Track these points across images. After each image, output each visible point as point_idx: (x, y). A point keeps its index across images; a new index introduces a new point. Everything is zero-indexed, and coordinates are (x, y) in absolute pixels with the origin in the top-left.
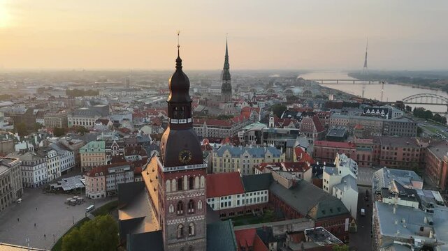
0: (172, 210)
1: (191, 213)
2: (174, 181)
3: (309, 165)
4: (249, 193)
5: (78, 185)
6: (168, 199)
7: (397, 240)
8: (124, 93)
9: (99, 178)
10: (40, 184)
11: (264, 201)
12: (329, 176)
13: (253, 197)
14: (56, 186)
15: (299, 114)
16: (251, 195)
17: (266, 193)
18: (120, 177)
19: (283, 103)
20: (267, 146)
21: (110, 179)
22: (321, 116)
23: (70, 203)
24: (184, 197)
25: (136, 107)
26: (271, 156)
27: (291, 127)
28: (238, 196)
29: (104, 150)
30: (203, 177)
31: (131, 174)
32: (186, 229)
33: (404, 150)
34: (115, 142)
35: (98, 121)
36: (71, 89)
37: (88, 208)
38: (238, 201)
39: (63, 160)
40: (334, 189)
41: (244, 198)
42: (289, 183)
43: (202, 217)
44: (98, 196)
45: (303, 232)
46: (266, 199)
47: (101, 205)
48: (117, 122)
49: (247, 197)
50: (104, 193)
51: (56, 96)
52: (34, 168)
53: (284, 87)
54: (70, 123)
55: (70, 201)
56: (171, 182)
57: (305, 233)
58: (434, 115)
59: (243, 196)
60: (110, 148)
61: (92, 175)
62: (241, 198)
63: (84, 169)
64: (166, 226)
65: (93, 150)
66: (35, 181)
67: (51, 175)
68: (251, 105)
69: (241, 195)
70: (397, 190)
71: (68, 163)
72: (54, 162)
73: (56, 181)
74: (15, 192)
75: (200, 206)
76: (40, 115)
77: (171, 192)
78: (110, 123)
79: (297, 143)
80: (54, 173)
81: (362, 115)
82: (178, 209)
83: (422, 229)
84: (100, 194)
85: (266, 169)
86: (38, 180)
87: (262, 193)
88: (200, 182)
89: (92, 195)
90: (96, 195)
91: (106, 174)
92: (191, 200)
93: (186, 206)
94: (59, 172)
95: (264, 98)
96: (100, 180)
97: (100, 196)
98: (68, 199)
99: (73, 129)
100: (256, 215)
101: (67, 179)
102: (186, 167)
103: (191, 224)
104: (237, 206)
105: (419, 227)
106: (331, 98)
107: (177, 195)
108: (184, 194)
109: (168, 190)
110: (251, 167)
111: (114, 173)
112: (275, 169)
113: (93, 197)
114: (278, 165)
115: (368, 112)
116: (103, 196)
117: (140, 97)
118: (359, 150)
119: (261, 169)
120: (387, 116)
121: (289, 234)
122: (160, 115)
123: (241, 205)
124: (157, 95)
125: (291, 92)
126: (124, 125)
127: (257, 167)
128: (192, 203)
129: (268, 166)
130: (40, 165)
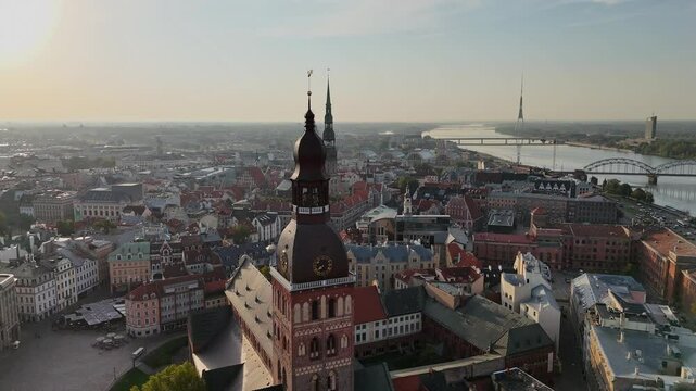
0: (302, 351)
1: (332, 355)
2: (306, 305)
3: (478, 271)
4: (393, 319)
5: (112, 315)
6: (297, 335)
7: (638, 384)
8: (157, 163)
9: (149, 303)
10: (46, 316)
11: (415, 330)
12: (513, 287)
13: (399, 324)
14: (73, 317)
15: (442, 193)
16: (396, 321)
17: (418, 316)
18: (183, 300)
19: (412, 175)
20: (409, 244)
21: (168, 303)
22: (476, 195)
23: (101, 346)
24: (320, 330)
25: (183, 185)
26: (418, 258)
27: (433, 213)
28: (377, 324)
29: (148, 257)
30: (349, 298)
31: (200, 294)
32: (323, 382)
33: (608, 244)
34: (166, 243)
35: (127, 209)
36: (68, 157)
37: (136, 353)
38: (377, 332)
39: (81, 274)
40: (522, 307)
41: (385, 327)
42: (455, 301)
43: (347, 362)
44: (148, 332)
45: (489, 376)
46: (417, 327)
47: (155, 348)
48: (158, 209)
49: (390, 326)
50: (156, 326)
51: (49, 169)
52: (36, 289)
53: (405, 151)
54: (78, 213)
55: (101, 343)
56: (302, 307)
57: (493, 377)
58: (634, 189)
59: (384, 323)
60: (158, 253)
61: (138, 298)
62: (381, 327)
63: (115, 288)
64: (294, 377)
65: (129, 257)
66: (38, 312)
67: (62, 300)
68: (365, 179)
69: (381, 322)
70: (618, 307)
71: (88, 279)
72: (67, 279)
73: (71, 309)
74: (7, 330)
75: (344, 343)
76: (27, 201)
77: (302, 323)
78: (147, 212)
79: (450, 239)
80: (67, 297)
81: (534, 192)
82: (312, 351)
83: (665, 364)
84: (151, 329)
85: (414, 280)
86: (43, 309)
87: (412, 318)
88: (345, 305)
89: (137, 330)
90: (143, 330)
91: (161, 294)
92: (331, 336)
93: (324, 345)
94: (75, 294)
95: (380, 167)
96: (151, 305)
97: (151, 333)
98: (100, 339)
99: (87, 222)
100: (404, 352)
101: (91, 305)
102: (324, 283)
103: (331, 374)
104: (375, 339)
105: (660, 361)
106: (481, 166)
107: (310, 328)
108: (320, 326)
109: (297, 320)
110: (387, 278)
111: (173, 293)
112: (427, 279)
113: (139, 334)
114: (432, 272)
115: (541, 187)
116: (155, 331)
117: (186, 168)
118: (544, 246)
119: (406, 280)
120: (569, 192)
121: (468, 380)
122: (225, 197)
123: (381, 337)
124: (211, 165)
125: (419, 158)
126: (173, 214)
127: (398, 276)
128: (333, 340)
129: (417, 274)
130: (46, 285)
